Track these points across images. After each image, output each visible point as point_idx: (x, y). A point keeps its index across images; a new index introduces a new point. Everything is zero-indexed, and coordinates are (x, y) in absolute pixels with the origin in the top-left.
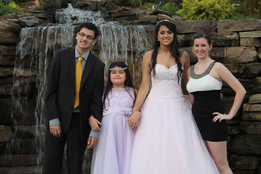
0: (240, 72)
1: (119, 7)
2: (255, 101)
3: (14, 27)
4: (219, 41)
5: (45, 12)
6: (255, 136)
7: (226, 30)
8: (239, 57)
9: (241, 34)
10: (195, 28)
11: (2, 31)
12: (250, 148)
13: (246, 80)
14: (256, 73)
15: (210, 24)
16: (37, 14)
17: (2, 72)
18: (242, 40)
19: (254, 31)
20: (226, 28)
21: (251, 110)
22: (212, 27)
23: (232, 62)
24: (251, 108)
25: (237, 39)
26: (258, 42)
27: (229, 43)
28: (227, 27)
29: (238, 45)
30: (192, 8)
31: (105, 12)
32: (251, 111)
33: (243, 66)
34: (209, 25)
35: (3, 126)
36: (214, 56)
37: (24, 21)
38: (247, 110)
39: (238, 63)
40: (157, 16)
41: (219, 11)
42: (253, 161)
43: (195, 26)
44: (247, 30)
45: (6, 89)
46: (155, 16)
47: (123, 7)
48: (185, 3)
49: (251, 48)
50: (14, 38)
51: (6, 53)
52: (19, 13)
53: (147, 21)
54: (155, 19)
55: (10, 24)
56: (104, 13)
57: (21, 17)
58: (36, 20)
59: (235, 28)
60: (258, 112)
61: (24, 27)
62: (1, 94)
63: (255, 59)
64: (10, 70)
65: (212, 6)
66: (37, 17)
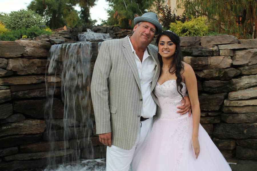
0: (220, 76)
1: (122, 30)
2: (235, 97)
3: (46, 44)
4: (204, 52)
5: (70, 34)
6: (234, 125)
7: (208, 44)
8: (219, 64)
9: (220, 47)
12: (230, 134)
13: (225, 82)
14: (233, 76)
15: (195, 39)
16: (63, 35)
17: (36, 79)
18: (222, 51)
19: (230, 45)
21: (231, 105)
22: (196, 42)
23: (214, 68)
24: (231, 103)
25: (217, 50)
26: (232, 53)
27: (212, 54)
28: (209, 41)
29: (218, 55)
30: (178, 28)
31: (113, 34)
33: (223, 71)
35: (39, 121)
36: (201, 64)
37: (53, 40)
38: (228, 105)
39: (219, 68)
41: (198, 30)
42: (231, 144)
43: (184, 41)
44: (224, 43)
45: (40, 93)
48: (172, 25)
49: (228, 57)
50: (46, 53)
51: (40, 65)
52: (51, 34)
55: (42, 42)
57: (52, 37)
58: (63, 39)
59: (215, 42)
60: (236, 107)
61: (53, 44)
62: (36, 96)
63: (230, 66)
64: (43, 77)
65: (193, 27)
66: (64, 37)
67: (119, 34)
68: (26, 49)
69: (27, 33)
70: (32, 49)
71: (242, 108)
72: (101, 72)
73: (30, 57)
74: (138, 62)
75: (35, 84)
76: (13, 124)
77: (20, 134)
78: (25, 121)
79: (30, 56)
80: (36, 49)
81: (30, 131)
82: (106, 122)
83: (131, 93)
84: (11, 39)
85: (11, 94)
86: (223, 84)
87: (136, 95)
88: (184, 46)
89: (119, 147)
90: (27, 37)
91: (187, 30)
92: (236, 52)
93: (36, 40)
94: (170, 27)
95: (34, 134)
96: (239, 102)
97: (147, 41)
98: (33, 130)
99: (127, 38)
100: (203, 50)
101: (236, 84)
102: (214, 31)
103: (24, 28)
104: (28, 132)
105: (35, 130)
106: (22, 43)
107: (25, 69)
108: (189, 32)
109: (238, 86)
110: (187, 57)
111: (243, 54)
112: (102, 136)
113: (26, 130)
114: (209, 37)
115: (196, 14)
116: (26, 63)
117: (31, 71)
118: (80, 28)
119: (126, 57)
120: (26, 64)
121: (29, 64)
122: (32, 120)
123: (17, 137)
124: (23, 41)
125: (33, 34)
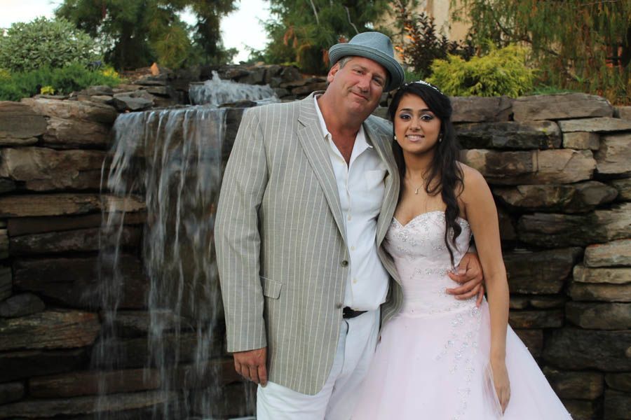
0: (564, 201)
1: (306, 77)
2: (600, 261)
3: (104, 111)
4: (522, 139)
5: (168, 85)
6: (598, 332)
7: (533, 116)
8: (562, 170)
9: (564, 125)
10: (467, 112)
11: (78, 121)
12: (588, 357)
13: (575, 218)
14: (596, 203)
15: (498, 103)
16: (150, 88)
17: (77, 203)
18: (568, 136)
19: (590, 119)
20: (533, 112)
21: (593, 280)
22: (501, 111)
23: (548, 181)
24: (590, 276)
25: (557, 134)
26: (596, 141)
27: (543, 143)
28: (534, 110)
29: (558, 147)
30: (454, 75)
31: (282, 85)
32: (590, 281)
33: (571, 188)
34: (497, 107)
35: (81, 314)
36: (513, 170)
37: (123, 100)
38: (583, 280)
39: (561, 182)
42: (591, 383)
43: (467, 109)
44: (576, 116)
45: (85, 239)
47: (314, 77)
48: (438, 66)
49: (585, 152)
50: (103, 134)
51: (86, 165)
52: (116, 85)
55: (94, 106)
56: (279, 86)
57: (119, 92)
58: (149, 98)
59: (552, 112)
60: (605, 284)
61: (123, 111)
62: (75, 248)
63: (591, 175)
64: (95, 199)
65: (493, 71)
66: (151, 93)
67: (296, 87)
68: (51, 122)
69: (53, 81)
70: (67, 122)
71: (620, 289)
72: (240, 190)
73: (60, 145)
74: (338, 164)
75: (73, 216)
76: (13, 320)
77: (28, 347)
78: (44, 315)
79: (61, 140)
80: (77, 123)
81: (56, 342)
82: (252, 321)
83: (318, 244)
84: (11, 96)
85: (8, 242)
86: (570, 224)
87: (331, 249)
88: (470, 120)
89: (288, 386)
90: (52, 91)
92: (608, 139)
93: (77, 100)
94: (433, 72)
95: (68, 350)
96: (614, 272)
97: (362, 108)
98: (63, 337)
99: (311, 100)
100: (519, 132)
101: (604, 224)
102: (548, 83)
103: (46, 68)
104: (52, 342)
105: (71, 338)
106: (39, 106)
107: (46, 177)
108: (483, 84)
109: (612, 230)
110: (475, 150)
111: (626, 146)
112: (242, 358)
113: (46, 337)
114: (535, 99)
115: (502, 37)
116: (51, 161)
117: (62, 183)
118: (195, 70)
119: (307, 151)
120: (51, 164)
121: (56, 163)
122: (62, 312)
123: (21, 355)
124: (45, 103)
125: (69, 83)
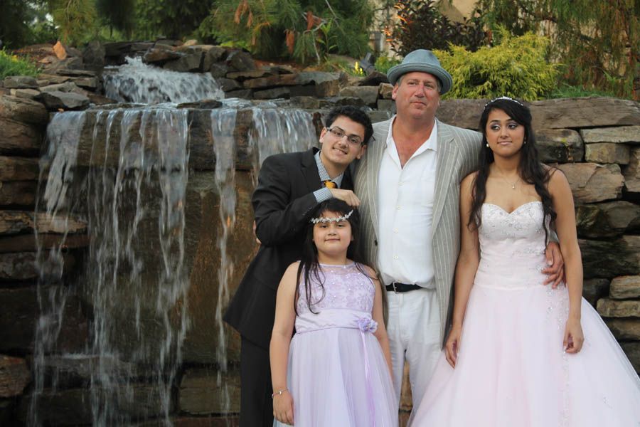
0: (586, 223)
1: (261, 65)
2: (626, 292)
3: (32, 109)
5: (96, 75)
7: (551, 124)
8: (584, 187)
9: (586, 134)
11: (3, 120)
13: (599, 244)
14: (624, 226)
16: (79, 79)
17: (7, 221)
18: (591, 148)
19: (617, 128)
20: (551, 118)
21: (618, 314)
24: (616, 309)
25: (578, 145)
26: (625, 154)
27: (561, 155)
28: (552, 116)
29: (580, 159)
30: (458, 70)
31: (228, 76)
32: (616, 316)
33: (594, 209)
35: (5, 358)
37: (56, 96)
38: (607, 314)
39: (581, 201)
40: (378, 87)
41: (523, 79)
43: (474, 114)
44: (600, 124)
46: (373, 87)
47: (272, 64)
49: (611, 166)
50: (30, 137)
51: (10, 175)
53: (356, 98)
54: (372, 94)
55: (20, 102)
56: (225, 77)
57: (45, 84)
58: (81, 93)
59: (572, 119)
60: (633, 319)
61: (56, 110)
62: (3, 276)
63: (619, 194)
64: (25, 216)
65: (505, 66)
66: (80, 87)
67: (250, 78)
80: (1, 123)
86: (594, 251)
91: (486, 77)
92: (639, 151)
101: (636, 252)
102: (574, 82)
108: (493, 83)
114: (553, 104)
